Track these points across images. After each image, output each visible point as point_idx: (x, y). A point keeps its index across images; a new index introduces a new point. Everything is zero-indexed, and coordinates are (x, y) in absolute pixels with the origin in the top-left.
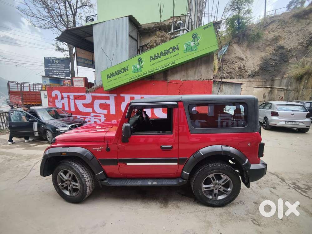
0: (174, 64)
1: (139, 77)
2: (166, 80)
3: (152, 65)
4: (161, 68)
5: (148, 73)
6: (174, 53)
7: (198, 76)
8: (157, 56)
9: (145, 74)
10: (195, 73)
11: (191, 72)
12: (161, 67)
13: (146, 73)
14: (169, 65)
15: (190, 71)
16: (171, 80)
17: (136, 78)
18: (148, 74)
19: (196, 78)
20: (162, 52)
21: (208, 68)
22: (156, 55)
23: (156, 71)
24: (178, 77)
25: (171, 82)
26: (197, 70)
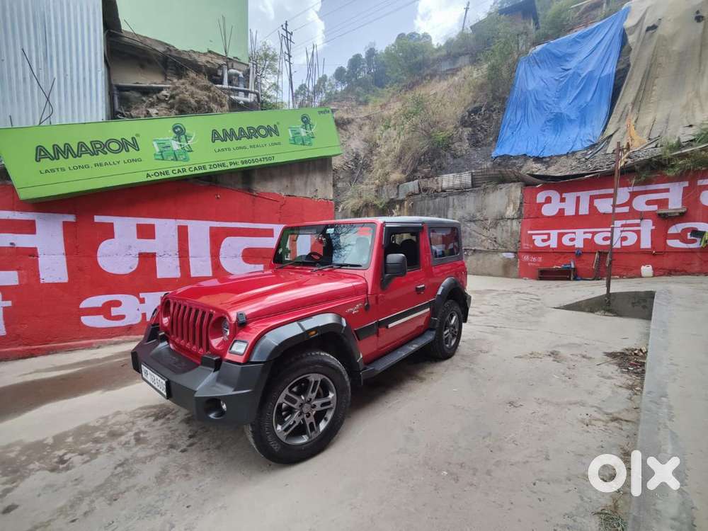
0: (272, 162)
1: (180, 174)
2: (250, 190)
3: (219, 150)
4: (243, 163)
5: (208, 167)
6: (269, 140)
7: (310, 191)
8: (229, 135)
9: (200, 168)
10: (306, 184)
11: (299, 182)
12: (244, 160)
13: (204, 167)
14: (261, 160)
15: (298, 179)
16: (262, 191)
17: (172, 175)
18: (208, 170)
19: (308, 195)
20: (241, 130)
21: (326, 180)
22: (229, 131)
23: (230, 167)
24: (274, 188)
25: (261, 196)
26: (309, 181)
